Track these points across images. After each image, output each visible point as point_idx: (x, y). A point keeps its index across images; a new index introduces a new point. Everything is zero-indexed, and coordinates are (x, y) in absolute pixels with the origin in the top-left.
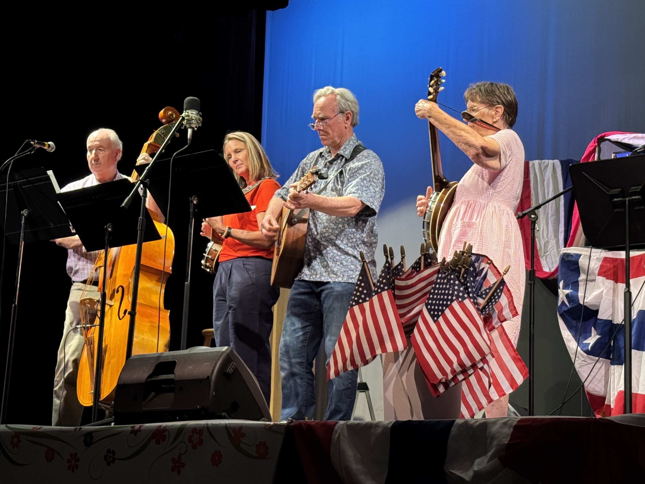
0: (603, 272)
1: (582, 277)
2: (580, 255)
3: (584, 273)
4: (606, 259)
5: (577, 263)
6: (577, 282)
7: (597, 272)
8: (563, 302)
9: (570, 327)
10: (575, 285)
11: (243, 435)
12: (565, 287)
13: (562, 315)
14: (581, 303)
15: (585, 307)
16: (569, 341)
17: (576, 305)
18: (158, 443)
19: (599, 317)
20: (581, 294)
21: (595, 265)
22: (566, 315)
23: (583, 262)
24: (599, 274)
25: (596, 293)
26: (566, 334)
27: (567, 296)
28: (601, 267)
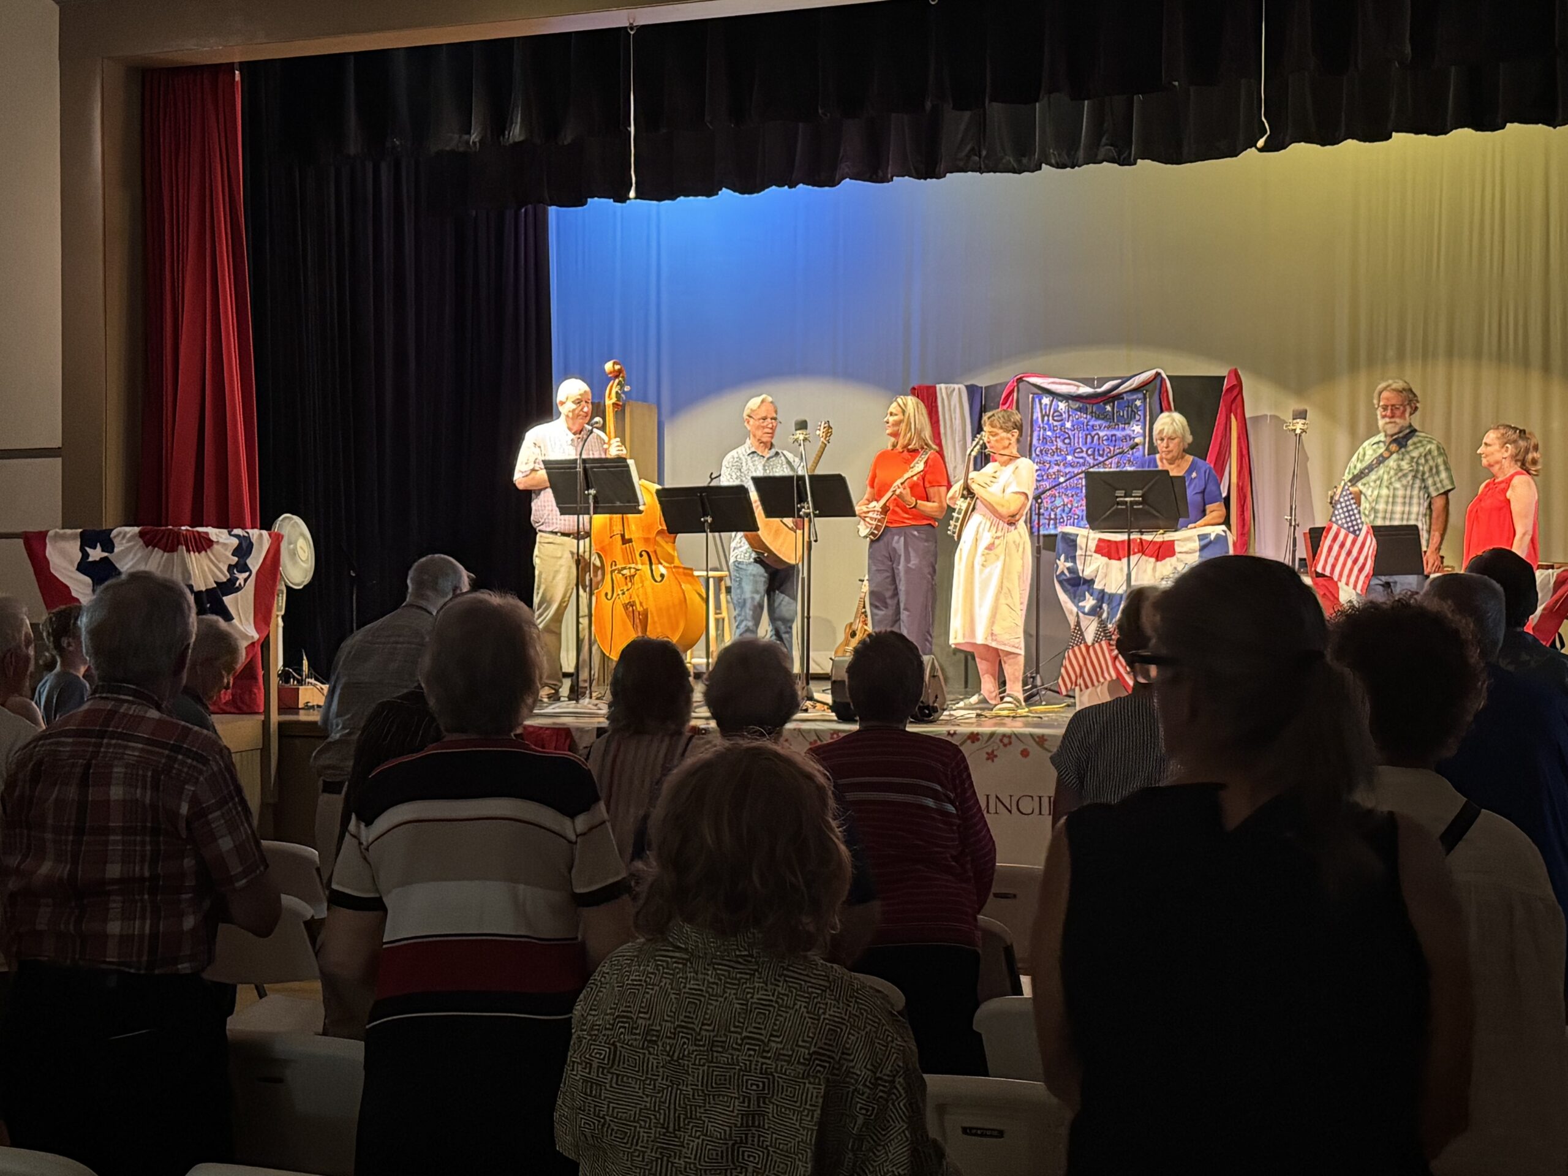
0: (1098, 550)
1: (1079, 552)
2: (1077, 535)
3: (1081, 549)
4: (1100, 540)
5: (1075, 541)
6: (1075, 557)
7: (1093, 549)
8: (1063, 573)
9: (1065, 591)
10: (1073, 559)
11: (1046, 740)
12: (1066, 560)
13: (1060, 582)
14: (1081, 575)
15: (1084, 579)
16: (1066, 603)
17: (1075, 576)
18: (973, 742)
19: (1095, 586)
20: (1080, 567)
21: (1092, 545)
22: (1065, 584)
23: (1080, 541)
24: (1096, 552)
25: (1093, 567)
26: (1063, 597)
27: (1068, 569)
28: (1097, 546)
